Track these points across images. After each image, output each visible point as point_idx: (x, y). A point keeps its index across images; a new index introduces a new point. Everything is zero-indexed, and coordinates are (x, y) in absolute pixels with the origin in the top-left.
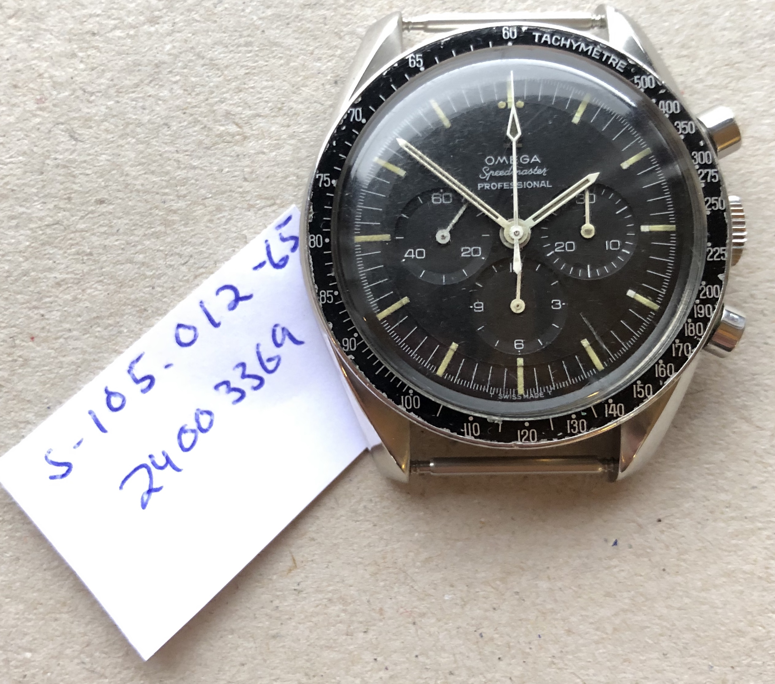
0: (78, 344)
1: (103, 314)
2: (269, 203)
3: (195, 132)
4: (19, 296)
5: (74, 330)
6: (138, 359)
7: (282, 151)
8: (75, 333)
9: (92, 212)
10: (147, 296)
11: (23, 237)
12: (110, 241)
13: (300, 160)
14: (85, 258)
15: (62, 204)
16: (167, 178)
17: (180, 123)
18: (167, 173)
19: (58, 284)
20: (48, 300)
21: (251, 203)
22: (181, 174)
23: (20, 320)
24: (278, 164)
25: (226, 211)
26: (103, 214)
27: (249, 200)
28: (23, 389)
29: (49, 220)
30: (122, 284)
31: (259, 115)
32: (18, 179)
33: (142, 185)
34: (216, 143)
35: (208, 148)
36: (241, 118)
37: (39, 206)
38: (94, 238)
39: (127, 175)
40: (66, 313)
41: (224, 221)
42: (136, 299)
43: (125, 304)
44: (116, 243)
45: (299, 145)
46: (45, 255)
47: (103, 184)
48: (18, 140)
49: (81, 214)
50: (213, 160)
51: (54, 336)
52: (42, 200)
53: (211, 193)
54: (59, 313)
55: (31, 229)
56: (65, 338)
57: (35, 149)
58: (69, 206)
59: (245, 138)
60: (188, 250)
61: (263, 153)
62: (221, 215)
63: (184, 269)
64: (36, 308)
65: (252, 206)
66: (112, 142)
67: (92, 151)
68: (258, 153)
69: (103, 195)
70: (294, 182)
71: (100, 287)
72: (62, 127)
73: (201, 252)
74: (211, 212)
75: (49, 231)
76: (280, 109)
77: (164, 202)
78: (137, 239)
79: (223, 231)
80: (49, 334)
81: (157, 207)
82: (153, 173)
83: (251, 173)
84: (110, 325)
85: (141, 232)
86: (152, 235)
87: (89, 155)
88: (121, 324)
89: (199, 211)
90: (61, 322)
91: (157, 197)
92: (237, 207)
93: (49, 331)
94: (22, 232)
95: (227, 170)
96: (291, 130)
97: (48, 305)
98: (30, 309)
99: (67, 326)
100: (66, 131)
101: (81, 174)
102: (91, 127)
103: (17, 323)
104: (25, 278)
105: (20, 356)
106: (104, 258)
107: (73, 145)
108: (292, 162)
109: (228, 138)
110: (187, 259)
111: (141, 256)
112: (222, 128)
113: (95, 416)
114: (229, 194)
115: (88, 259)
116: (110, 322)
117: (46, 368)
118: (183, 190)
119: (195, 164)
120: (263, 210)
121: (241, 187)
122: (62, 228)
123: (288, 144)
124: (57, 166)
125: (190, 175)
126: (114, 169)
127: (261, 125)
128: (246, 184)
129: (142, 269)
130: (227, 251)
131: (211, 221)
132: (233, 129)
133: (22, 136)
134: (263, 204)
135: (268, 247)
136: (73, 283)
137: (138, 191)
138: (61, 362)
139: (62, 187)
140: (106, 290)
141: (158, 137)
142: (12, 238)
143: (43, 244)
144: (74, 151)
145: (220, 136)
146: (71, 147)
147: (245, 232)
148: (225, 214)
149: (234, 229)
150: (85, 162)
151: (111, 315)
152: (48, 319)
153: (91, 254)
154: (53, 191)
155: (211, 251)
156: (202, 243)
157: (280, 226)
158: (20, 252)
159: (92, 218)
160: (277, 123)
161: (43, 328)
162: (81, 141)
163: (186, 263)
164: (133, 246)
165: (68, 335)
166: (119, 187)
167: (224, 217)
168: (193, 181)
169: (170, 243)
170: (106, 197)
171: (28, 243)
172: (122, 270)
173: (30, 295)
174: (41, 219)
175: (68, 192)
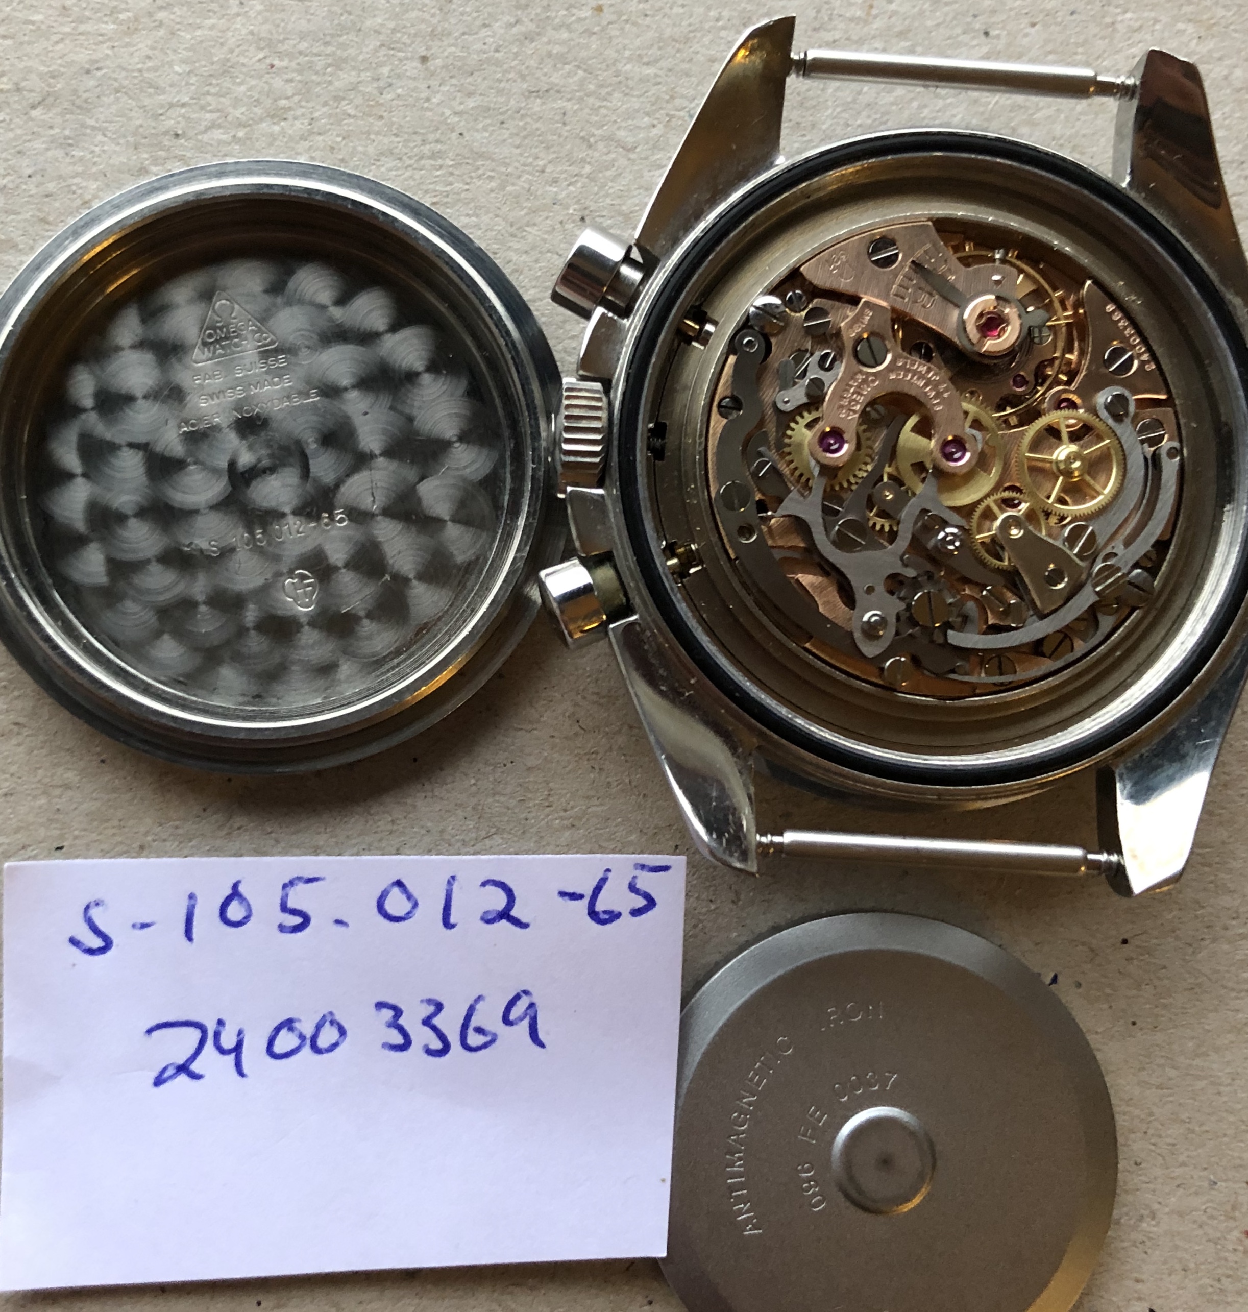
6: (310, 880)
113: (193, 906)
135: (603, 880)
157: (643, 867)
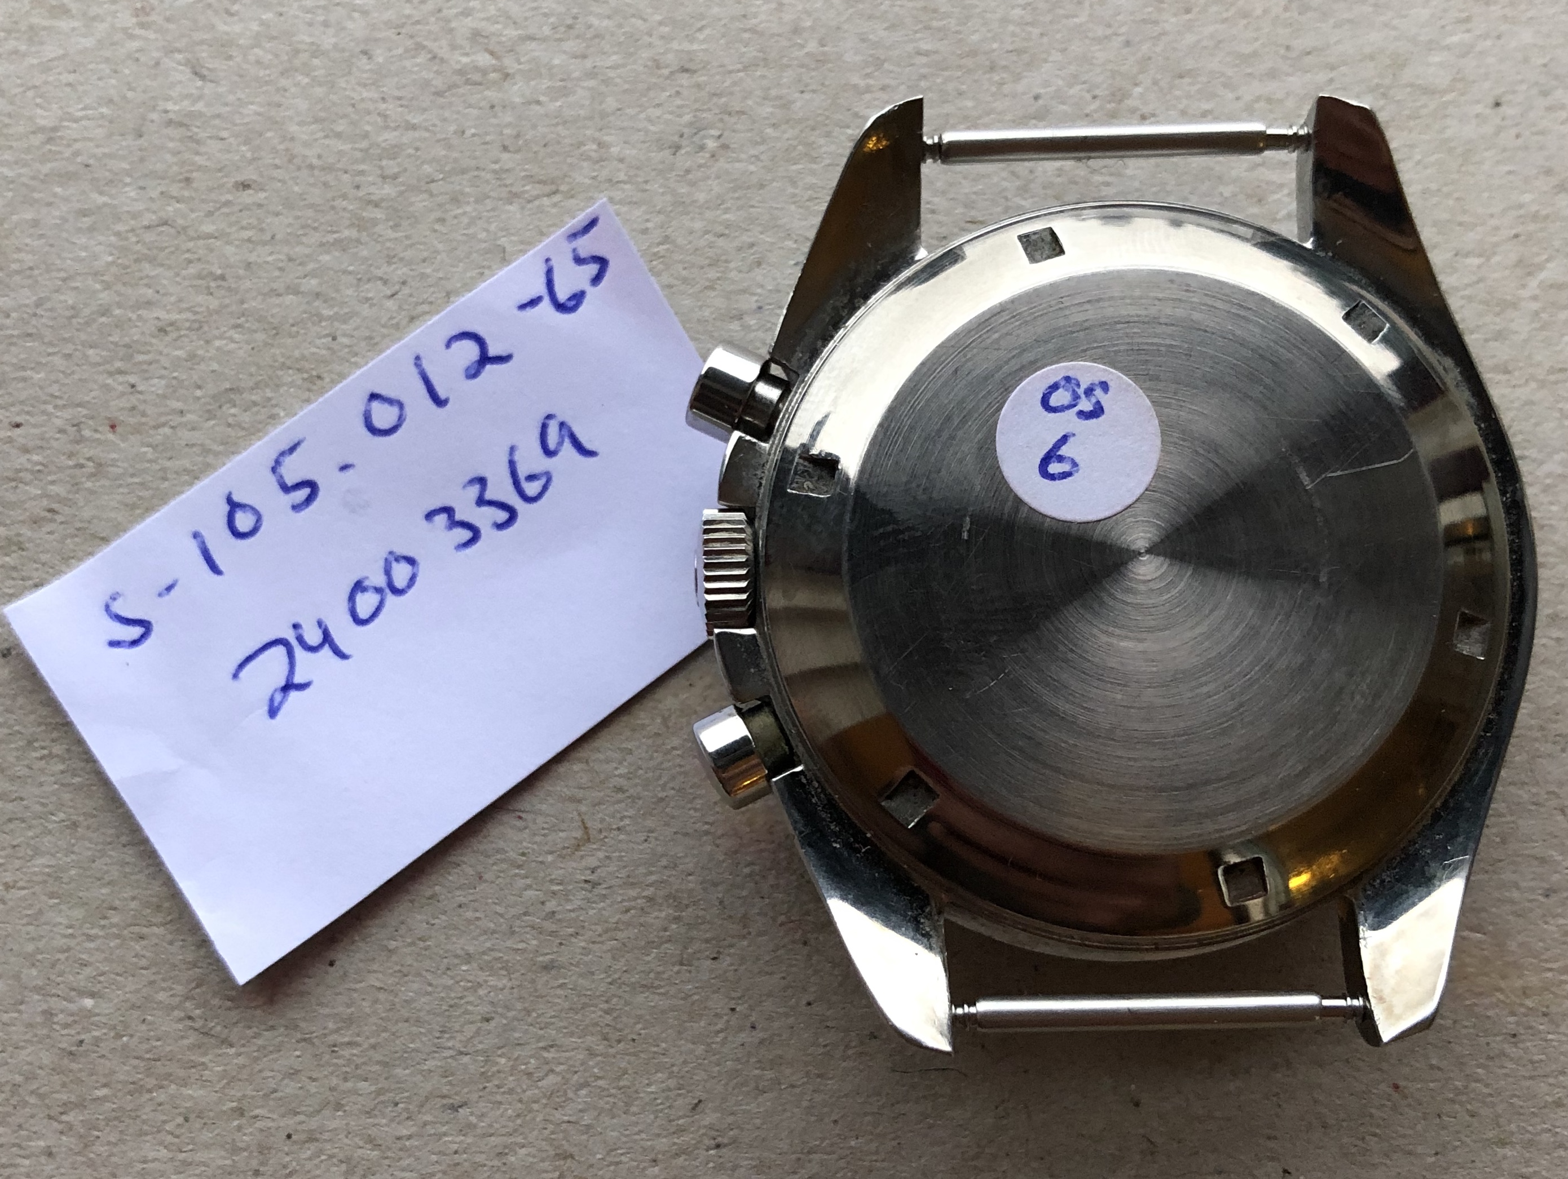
0: (196, 437)
1: (242, 385)
2: (547, 189)
3: (418, 65)
4: (91, 352)
5: (189, 412)
6: (292, 449)
7: (571, 99)
8: (190, 417)
9: (227, 203)
10: (324, 352)
11: (102, 248)
12: (262, 255)
13: (603, 115)
14: (213, 284)
15: (174, 190)
16: (364, 144)
17: (390, 50)
18: (366, 136)
19: (162, 330)
20: (141, 358)
21: (514, 190)
22: (389, 137)
23: (93, 394)
24: (565, 122)
25: (468, 203)
26: (246, 208)
27: (512, 185)
28: (94, 517)
29: (149, 218)
30: (276, 331)
31: (531, 38)
32: (98, 146)
33: (319, 157)
34: (456, 86)
35: (439, 94)
36: (499, 43)
37: (132, 194)
38: (230, 250)
39: (292, 139)
40: (174, 382)
41: (465, 220)
42: (303, 358)
43: (284, 366)
44: (270, 259)
45: (603, 88)
46: (141, 279)
47: (249, 155)
48: (100, 79)
49: (210, 207)
50: (447, 114)
51: (152, 423)
52: (141, 183)
53: (441, 172)
54: (163, 382)
55: (118, 234)
56: (172, 427)
57: (130, 95)
58: (186, 194)
59: (507, 76)
60: (399, 272)
61: (538, 102)
62: (460, 211)
63: (390, 304)
64: (120, 372)
65: (516, 195)
66: (267, 83)
67: (231, 98)
68: (529, 103)
69: (249, 174)
70: (593, 154)
71: (237, 336)
72: (179, 57)
73: (423, 276)
74: (440, 205)
75: (149, 237)
76: (570, 27)
77: (358, 187)
78: (307, 251)
79: (464, 238)
80: (144, 420)
81: (344, 197)
82: (338, 135)
83: (518, 136)
84: (255, 404)
85: (314, 238)
86: (333, 244)
87: (226, 104)
88: (273, 402)
89: (419, 202)
90: (164, 397)
91: (346, 177)
92: (489, 197)
93: (144, 414)
94: (101, 238)
95: (473, 131)
96: (588, 64)
97: (145, 367)
98: (110, 374)
99: (178, 405)
100: (187, 63)
101: (210, 138)
102: (230, 58)
103: (87, 399)
104: (103, 319)
105: (89, 459)
106: (248, 284)
107: (197, 88)
108: (591, 118)
109: (476, 77)
110: (397, 287)
111: (314, 282)
112: (465, 60)
113: (203, 543)
114: (476, 173)
115: (218, 287)
116: (254, 398)
117: (136, 480)
118: (391, 166)
119: (415, 121)
120: (537, 203)
121: (496, 162)
122: (172, 231)
123: (583, 88)
124: (170, 123)
125: (405, 140)
126: (269, 130)
127: (536, 54)
128: (505, 156)
129: (316, 304)
130: (469, 275)
131: (442, 220)
132: (484, 59)
133: (108, 71)
134: (535, 193)
135: (549, 272)
136: (189, 329)
137: (311, 167)
138: (164, 470)
139: (175, 160)
140: (248, 343)
141: (350, 73)
142: (85, 248)
143: (137, 261)
144: (200, 98)
145: (461, 72)
146: (194, 91)
147: (503, 241)
148: (468, 209)
149: (483, 235)
150: (218, 116)
151: (257, 385)
152: (141, 393)
153: (223, 278)
154: (159, 167)
155: (441, 275)
156: (424, 261)
157: (574, 236)
158: (96, 274)
159: (228, 215)
160: (565, 52)
161: (133, 408)
162: (212, 81)
163: (393, 295)
164: (300, 264)
165: (177, 420)
166: (277, 161)
167: (465, 213)
168: (411, 151)
169: (366, 259)
170: (254, 177)
171: (110, 259)
172: (279, 306)
173: (109, 350)
174: (135, 216)
175: (187, 168)
